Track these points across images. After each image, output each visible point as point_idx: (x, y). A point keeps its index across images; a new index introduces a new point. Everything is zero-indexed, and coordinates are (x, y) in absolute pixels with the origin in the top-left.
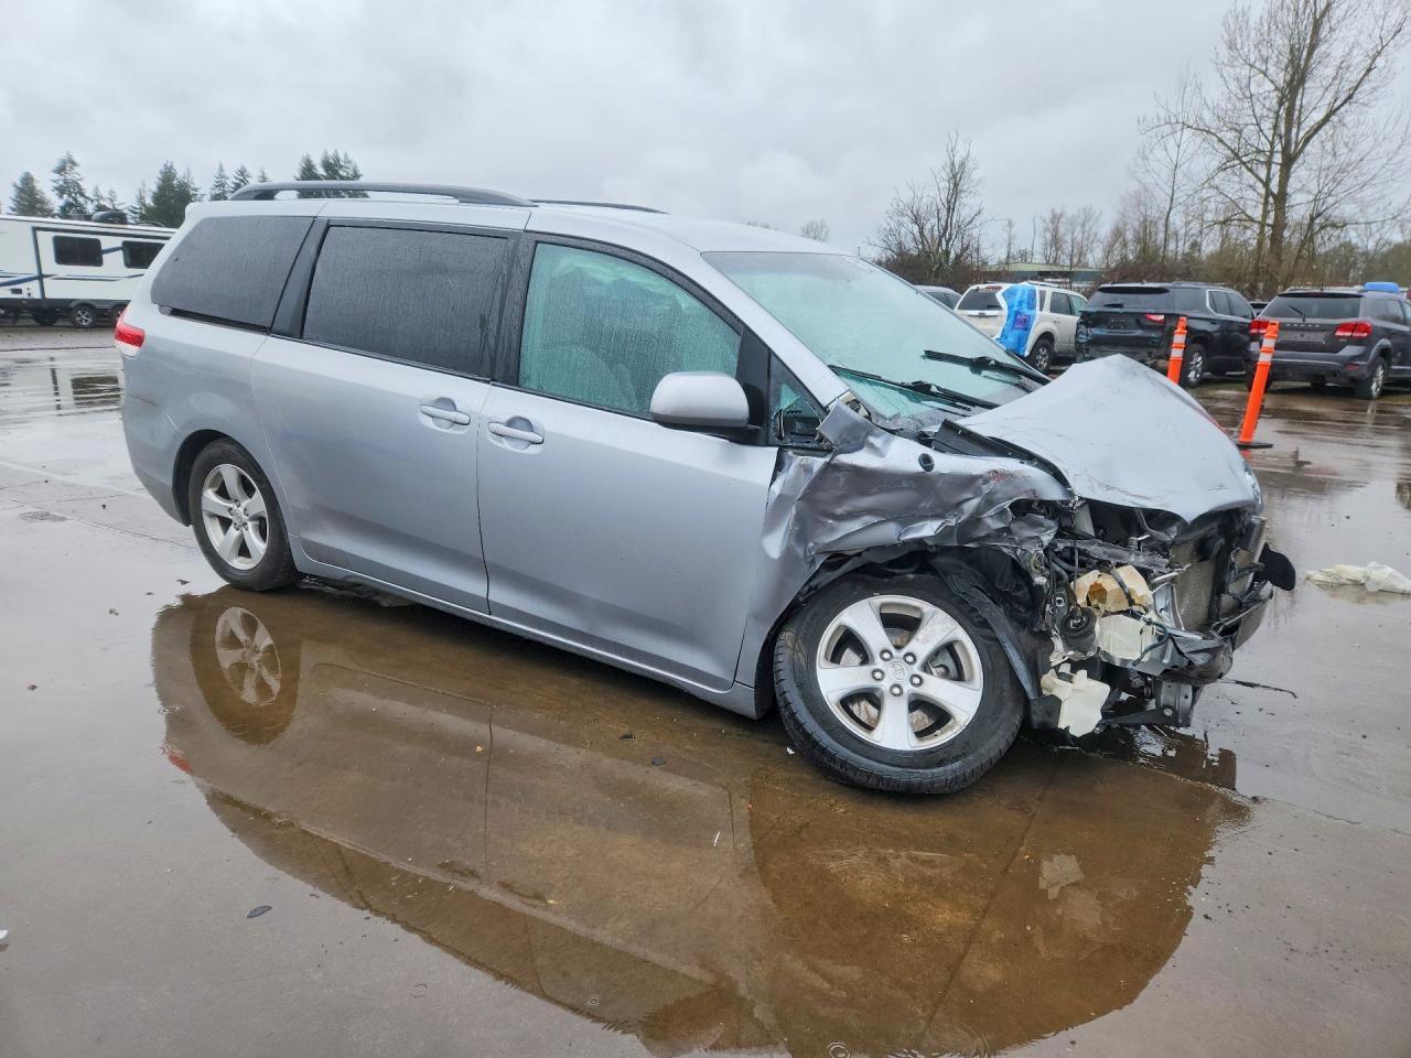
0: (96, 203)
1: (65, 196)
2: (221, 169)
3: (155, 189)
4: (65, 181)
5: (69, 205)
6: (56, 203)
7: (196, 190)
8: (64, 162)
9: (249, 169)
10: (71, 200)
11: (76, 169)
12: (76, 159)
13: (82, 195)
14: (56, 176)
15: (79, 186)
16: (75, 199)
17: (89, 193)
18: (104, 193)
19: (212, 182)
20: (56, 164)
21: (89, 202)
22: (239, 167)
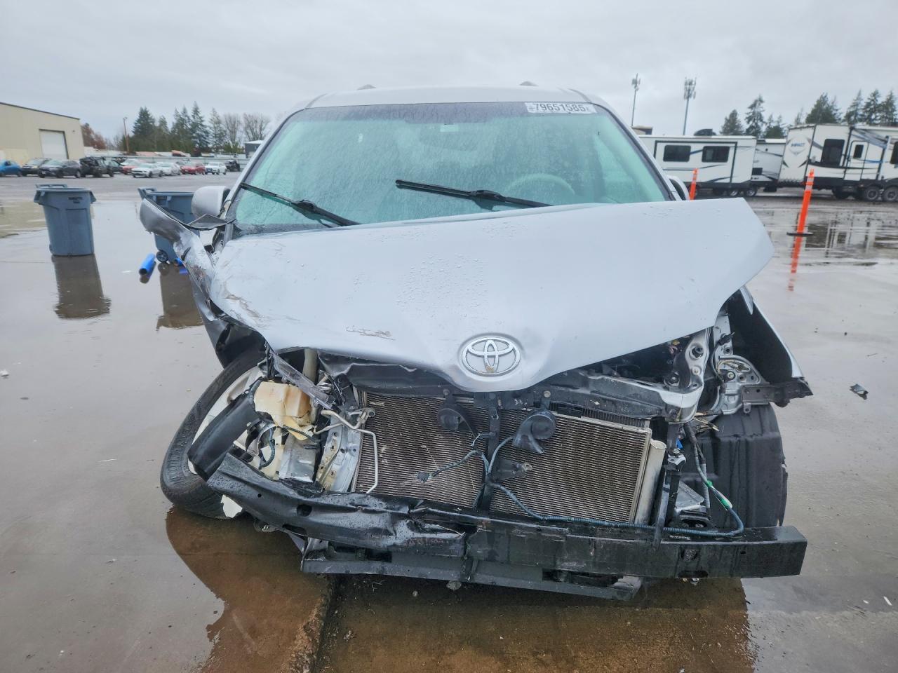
0: (768, 125)
1: (751, 123)
2: (859, 94)
3: (810, 112)
4: (754, 113)
5: (752, 127)
6: (745, 126)
7: (837, 110)
8: (756, 101)
9: (880, 92)
10: (754, 124)
11: (762, 105)
12: (764, 99)
13: (761, 120)
14: (749, 110)
15: (761, 115)
16: (756, 124)
17: (766, 119)
18: (775, 118)
19: (850, 103)
20: (751, 103)
21: (764, 125)
22: (873, 91)
